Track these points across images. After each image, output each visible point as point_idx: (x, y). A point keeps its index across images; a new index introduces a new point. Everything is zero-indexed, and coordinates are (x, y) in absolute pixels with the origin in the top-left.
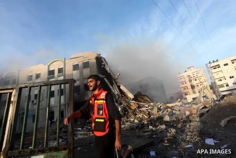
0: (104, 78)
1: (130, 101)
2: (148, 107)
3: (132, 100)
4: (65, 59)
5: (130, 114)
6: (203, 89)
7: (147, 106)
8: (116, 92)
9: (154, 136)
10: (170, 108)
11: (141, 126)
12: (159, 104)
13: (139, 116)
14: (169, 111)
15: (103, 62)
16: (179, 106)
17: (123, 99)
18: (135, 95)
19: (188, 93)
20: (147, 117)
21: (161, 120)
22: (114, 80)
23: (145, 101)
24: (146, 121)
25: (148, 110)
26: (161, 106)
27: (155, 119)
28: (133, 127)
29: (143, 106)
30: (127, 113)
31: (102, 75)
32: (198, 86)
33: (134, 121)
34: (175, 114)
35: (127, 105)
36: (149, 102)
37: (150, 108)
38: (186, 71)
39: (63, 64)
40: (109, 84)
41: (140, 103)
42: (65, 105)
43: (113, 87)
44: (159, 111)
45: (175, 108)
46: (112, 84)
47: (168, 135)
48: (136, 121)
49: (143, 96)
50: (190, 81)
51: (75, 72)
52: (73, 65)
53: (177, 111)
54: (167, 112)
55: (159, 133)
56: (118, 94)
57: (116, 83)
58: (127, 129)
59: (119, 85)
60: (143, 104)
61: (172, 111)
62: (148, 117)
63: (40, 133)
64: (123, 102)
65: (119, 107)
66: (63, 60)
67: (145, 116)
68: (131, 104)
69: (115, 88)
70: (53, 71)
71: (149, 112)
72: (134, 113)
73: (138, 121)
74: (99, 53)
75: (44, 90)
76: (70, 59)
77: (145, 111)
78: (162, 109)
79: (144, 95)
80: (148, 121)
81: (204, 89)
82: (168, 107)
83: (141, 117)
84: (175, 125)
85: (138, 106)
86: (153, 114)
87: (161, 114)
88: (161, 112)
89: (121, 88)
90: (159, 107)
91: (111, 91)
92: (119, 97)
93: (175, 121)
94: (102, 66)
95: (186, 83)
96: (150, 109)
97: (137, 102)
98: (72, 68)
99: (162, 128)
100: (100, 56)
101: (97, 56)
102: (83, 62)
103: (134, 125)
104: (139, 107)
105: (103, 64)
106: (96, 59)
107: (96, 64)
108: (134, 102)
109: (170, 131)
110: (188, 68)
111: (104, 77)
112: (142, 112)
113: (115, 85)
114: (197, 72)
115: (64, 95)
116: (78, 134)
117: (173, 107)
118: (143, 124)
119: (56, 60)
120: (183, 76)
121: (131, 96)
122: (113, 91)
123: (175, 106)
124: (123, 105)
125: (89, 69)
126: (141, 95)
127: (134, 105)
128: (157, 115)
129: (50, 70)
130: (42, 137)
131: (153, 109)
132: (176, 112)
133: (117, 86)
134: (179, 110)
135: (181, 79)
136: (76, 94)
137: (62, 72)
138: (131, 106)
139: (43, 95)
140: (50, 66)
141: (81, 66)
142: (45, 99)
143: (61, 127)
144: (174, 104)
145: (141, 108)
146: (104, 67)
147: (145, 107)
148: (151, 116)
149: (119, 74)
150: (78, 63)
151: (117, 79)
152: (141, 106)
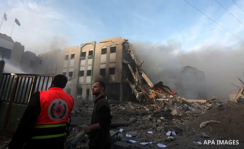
2: (166, 99)
3: (152, 89)
5: (147, 102)
10: (188, 103)
12: (180, 97)
15: (129, 48)
16: (202, 103)
17: (143, 87)
18: (155, 84)
22: (137, 67)
23: (165, 92)
24: (156, 111)
31: (126, 61)
35: (145, 93)
36: (169, 94)
39: (93, 47)
40: (132, 70)
41: (159, 93)
42: (92, 84)
45: (194, 104)
46: (135, 71)
49: (163, 87)
51: (103, 56)
52: (102, 49)
53: (194, 108)
54: (182, 107)
56: (138, 81)
57: (139, 70)
59: (141, 72)
60: (162, 94)
61: (188, 107)
64: (142, 90)
65: (138, 93)
66: (94, 44)
69: (137, 75)
70: (85, 53)
71: (166, 103)
73: (148, 110)
74: (126, 39)
76: (100, 43)
77: (161, 101)
79: (165, 86)
83: (155, 107)
85: (156, 95)
89: (142, 75)
91: (133, 77)
92: (138, 85)
94: (128, 52)
96: (167, 101)
97: (155, 91)
98: (100, 51)
100: (127, 41)
101: (125, 42)
104: (157, 97)
105: (129, 50)
106: (122, 45)
107: (122, 49)
108: (153, 91)
111: (128, 63)
112: (158, 102)
113: (137, 72)
115: (91, 76)
117: (192, 103)
119: (88, 43)
122: (135, 78)
124: (142, 92)
125: (115, 53)
126: (162, 85)
127: (152, 94)
129: (82, 52)
131: (169, 101)
132: (192, 109)
133: (139, 73)
136: (101, 76)
137: (92, 55)
138: (149, 94)
139: (75, 73)
140: (83, 48)
141: (108, 50)
142: (77, 77)
143: (85, 103)
144: (196, 101)
145: (159, 98)
146: (129, 54)
147: (163, 97)
148: (165, 107)
149: (143, 61)
150: (106, 48)
151: (140, 66)
152: (160, 96)
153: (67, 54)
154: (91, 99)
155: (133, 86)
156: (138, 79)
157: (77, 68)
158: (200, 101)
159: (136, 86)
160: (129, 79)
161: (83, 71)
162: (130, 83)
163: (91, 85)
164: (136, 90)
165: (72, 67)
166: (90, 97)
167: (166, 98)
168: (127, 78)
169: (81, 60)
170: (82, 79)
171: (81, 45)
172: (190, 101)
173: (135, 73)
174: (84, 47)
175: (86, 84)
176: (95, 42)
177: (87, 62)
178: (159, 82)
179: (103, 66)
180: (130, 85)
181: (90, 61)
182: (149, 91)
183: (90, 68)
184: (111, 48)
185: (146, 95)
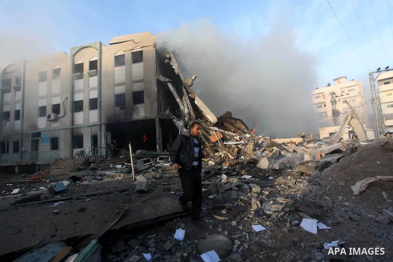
0: (167, 82)
1: (210, 128)
2: (240, 141)
3: (215, 125)
5: (207, 149)
6: (349, 118)
7: (238, 138)
8: (186, 109)
10: (278, 145)
12: (261, 137)
13: (220, 154)
14: (274, 151)
15: (167, 52)
16: (297, 143)
18: (220, 117)
20: (233, 158)
21: (252, 165)
22: (185, 88)
23: (237, 130)
24: (227, 164)
25: (239, 146)
29: (231, 138)
31: (164, 78)
34: (284, 156)
35: (202, 134)
36: (243, 132)
37: (242, 142)
38: (329, 85)
39: (98, 52)
40: (175, 94)
41: (227, 132)
42: (100, 125)
44: (257, 148)
45: (287, 146)
46: (181, 96)
47: (241, 197)
48: (211, 163)
49: (233, 121)
50: (334, 102)
51: (117, 69)
52: (115, 56)
53: (290, 152)
54: (271, 152)
56: (189, 113)
57: (188, 93)
59: (193, 97)
60: (232, 134)
61: (280, 152)
62: (236, 157)
63: (57, 167)
66: (98, 47)
68: (211, 133)
69: (186, 101)
70: (82, 65)
71: (240, 149)
72: (215, 148)
73: (213, 164)
75: (67, 98)
76: (111, 44)
77: (233, 146)
78: (263, 147)
79: (236, 119)
80: (230, 165)
81: (352, 118)
82: (274, 144)
83: (223, 156)
84: (271, 178)
85: (222, 136)
86: (245, 154)
87: (259, 155)
88: (259, 152)
89: (196, 102)
90: (260, 142)
91: (179, 107)
92: (190, 119)
93: (276, 170)
94: (166, 61)
95: (325, 106)
96: (243, 144)
97: (221, 129)
98: (112, 61)
102: (132, 51)
104: (224, 139)
105: (168, 56)
106: (155, 46)
107: (155, 56)
108: (216, 129)
110: (334, 80)
111: (167, 80)
112: (228, 147)
113: (186, 97)
114: (350, 88)
115: (99, 109)
117: (284, 144)
118: (221, 169)
119: (85, 45)
120: (324, 93)
121: (212, 118)
122: (182, 107)
123: (288, 143)
125: (141, 64)
126: (231, 118)
127: (215, 135)
128: (252, 155)
129: (76, 63)
131: (247, 144)
132: (287, 154)
133: (190, 98)
134: (294, 151)
135: (317, 98)
136: (118, 109)
137: (96, 69)
138: (210, 135)
139: (64, 107)
140: (76, 57)
141: (128, 58)
142: (69, 114)
143: (91, 161)
144: (288, 140)
145: (227, 141)
146: (169, 63)
147: (234, 139)
148: (241, 156)
149: (195, 76)
150: (124, 53)
151: (191, 86)
152: (229, 137)
153: (44, 70)
154: (101, 152)
155: (179, 122)
156: (188, 109)
157: (69, 96)
158: (294, 140)
159: (186, 122)
160: (170, 110)
161: (81, 102)
162: (174, 118)
163: (98, 126)
165: (56, 96)
166: (99, 149)
167: (241, 139)
168: (168, 109)
169: (73, 79)
170: (79, 117)
171: (72, 49)
172: (279, 141)
173: (181, 98)
174: (77, 54)
175: (90, 125)
176: (101, 43)
177: (87, 84)
178: (225, 112)
179: (120, 90)
180: (174, 120)
181: (94, 81)
182: (209, 129)
183: (94, 95)
184: (133, 53)
185: (205, 136)
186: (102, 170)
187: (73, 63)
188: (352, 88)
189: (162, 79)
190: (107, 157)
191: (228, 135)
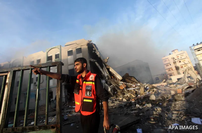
0: (95, 62)
1: (119, 82)
2: (135, 87)
3: (121, 81)
4: (61, 46)
5: (119, 93)
6: (187, 70)
7: (134, 86)
8: (106, 74)
9: (141, 114)
10: (156, 88)
11: (129, 105)
13: (127, 95)
14: (155, 91)
15: (93, 47)
16: (165, 86)
17: (112, 80)
18: (123, 76)
19: (172, 74)
20: (134, 96)
21: (147, 99)
22: (104, 63)
23: (132, 82)
24: (133, 100)
25: (135, 90)
26: (147, 86)
27: (142, 98)
28: (122, 105)
29: (131, 87)
30: (116, 93)
31: (93, 60)
32: (182, 67)
33: (122, 99)
34: (160, 93)
35: (116, 86)
36: (136, 83)
37: (137, 88)
38: (170, 54)
39: (59, 50)
40: (99, 67)
41: (128, 84)
42: (62, 86)
43: (103, 69)
44: (145, 90)
46: (102, 67)
47: (155, 113)
48: (124, 100)
49: (130, 78)
50: (175, 63)
51: (69, 57)
52: (68, 51)
53: (162, 90)
54: (153, 91)
55: (146, 112)
56: (107, 76)
57: (106, 66)
58: (116, 107)
59: (108, 68)
60: (131, 84)
61: (158, 91)
62: (136, 96)
63: (41, 110)
64: (112, 83)
65: (109, 87)
66: (59, 47)
67: (132, 95)
68: (120, 85)
69: (105, 70)
70: (51, 57)
71: (136, 91)
72: (123, 92)
73: (126, 100)
74: (90, 40)
76: (65, 46)
77: (132, 90)
78: (148, 89)
79: (131, 77)
81: (189, 70)
82: (154, 87)
83: (129, 96)
84: (161, 104)
85: (126, 86)
86: (140, 94)
87: (148, 94)
88: (147, 92)
89: (110, 70)
90: (146, 87)
91: (102, 73)
92: (108, 79)
93: (161, 100)
94: (93, 51)
95: (170, 65)
96: (137, 89)
97: (125, 82)
98: (67, 54)
99: (149, 106)
100: (91, 42)
101: (89, 42)
102: (76, 48)
103: (123, 103)
104: (127, 87)
105: (94, 49)
106: (87, 45)
107: (87, 50)
108: (122, 82)
109: (156, 110)
110: (172, 51)
111: (95, 60)
112: (130, 91)
113: (105, 68)
116: (72, 112)
117: (158, 87)
118: (131, 102)
119: (53, 47)
120: (168, 58)
121: (119, 77)
122: (104, 73)
123: (160, 86)
124: (112, 86)
125: (81, 54)
126: (129, 76)
127: (122, 85)
128: (144, 94)
129: (49, 56)
130: (42, 113)
131: (140, 89)
132: (161, 92)
134: (165, 90)
135: (165, 61)
137: (59, 58)
138: (120, 86)
139: (43, 78)
140: (48, 53)
141: (74, 51)
142: (45, 82)
144: (160, 84)
145: (129, 88)
146: (95, 52)
147: (132, 87)
148: (138, 95)
149: (108, 58)
150: (72, 49)
151: (107, 62)
152: (129, 86)
153: (33, 60)
155: (103, 81)
158: (162, 84)
159: (106, 80)
164: (106, 85)
172: (155, 85)
173: (102, 69)
178: (125, 74)
179: (71, 67)
185: (117, 87)
186: (67, 109)
187: (47, 56)
188: (182, 54)
189: (92, 60)
190: (66, 102)
191: (129, 85)
